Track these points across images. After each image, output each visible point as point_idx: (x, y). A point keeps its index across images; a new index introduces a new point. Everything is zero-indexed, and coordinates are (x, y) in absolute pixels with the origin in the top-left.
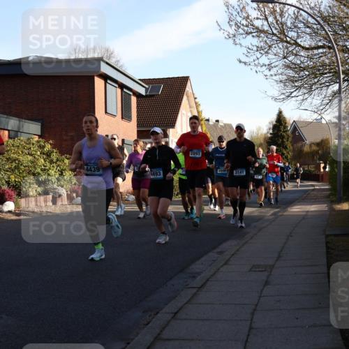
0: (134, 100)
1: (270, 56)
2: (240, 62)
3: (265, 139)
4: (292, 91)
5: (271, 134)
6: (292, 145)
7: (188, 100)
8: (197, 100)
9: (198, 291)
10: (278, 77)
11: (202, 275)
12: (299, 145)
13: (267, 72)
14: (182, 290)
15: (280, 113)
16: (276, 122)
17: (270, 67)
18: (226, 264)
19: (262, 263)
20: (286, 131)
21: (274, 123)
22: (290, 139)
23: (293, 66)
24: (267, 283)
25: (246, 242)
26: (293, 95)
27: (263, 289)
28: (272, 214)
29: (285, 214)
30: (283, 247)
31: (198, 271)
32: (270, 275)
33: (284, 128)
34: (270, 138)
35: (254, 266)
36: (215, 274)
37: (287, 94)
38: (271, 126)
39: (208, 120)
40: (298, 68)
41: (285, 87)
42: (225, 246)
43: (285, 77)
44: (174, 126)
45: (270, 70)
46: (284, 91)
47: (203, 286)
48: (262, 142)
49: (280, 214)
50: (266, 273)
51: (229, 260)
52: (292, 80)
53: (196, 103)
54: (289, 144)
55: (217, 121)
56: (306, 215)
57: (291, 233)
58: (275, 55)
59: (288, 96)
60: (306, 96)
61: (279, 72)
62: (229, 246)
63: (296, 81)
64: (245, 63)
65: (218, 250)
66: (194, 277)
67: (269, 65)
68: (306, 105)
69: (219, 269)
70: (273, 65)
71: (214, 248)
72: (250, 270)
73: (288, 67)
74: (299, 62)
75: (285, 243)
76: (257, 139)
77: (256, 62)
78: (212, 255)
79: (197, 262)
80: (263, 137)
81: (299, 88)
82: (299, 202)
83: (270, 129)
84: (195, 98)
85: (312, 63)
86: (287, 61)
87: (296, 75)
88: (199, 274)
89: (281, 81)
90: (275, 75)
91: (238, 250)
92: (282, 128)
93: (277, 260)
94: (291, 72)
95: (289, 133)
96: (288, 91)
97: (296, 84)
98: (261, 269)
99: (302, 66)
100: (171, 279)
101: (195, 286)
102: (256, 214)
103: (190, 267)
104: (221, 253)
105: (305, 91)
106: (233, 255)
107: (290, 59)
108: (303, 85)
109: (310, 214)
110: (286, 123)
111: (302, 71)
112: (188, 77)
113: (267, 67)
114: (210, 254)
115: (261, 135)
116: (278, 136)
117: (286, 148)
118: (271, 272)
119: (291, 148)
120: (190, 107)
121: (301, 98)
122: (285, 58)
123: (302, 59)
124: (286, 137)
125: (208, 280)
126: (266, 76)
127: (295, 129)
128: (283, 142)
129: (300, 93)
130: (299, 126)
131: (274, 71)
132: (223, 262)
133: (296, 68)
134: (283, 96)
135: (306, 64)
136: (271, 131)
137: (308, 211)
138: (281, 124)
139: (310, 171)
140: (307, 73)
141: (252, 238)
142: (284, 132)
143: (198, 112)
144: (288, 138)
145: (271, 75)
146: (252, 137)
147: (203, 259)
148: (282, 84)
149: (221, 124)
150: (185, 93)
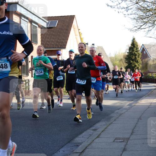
0: (39, 30)
1: (127, 2)
2: (108, 6)
3: (124, 56)
4: (141, 25)
5: (128, 53)
6: (142, 60)
7: (74, 30)
8: (79, 31)
9: (80, 155)
10: (132, 15)
11: (83, 144)
12: (146, 60)
13: (126, 13)
14: (70, 154)
15: (134, 39)
16: (131, 45)
17: (127, 9)
18: (98, 137)
19: (122, 137)
20: (138, 51)
21: (130, 46)
22: (140, 56)
23: (142, 9)
24: (124, 150)
25: (112, 123)
26: (142, 27)
27: (122, 154)
28: (129, 105)
29: (137, 104)
30: (135, 126)
31: (80, 141)
32: (127, 144)
33: (136, 49)
34: (127, 56)
35: (116, 139)
36: (91, 143)
37: (138, 27)
38: (128, 48)
39: (87, 44)
40: (146, 10)
41: (137, 22)
42: (98, 125)
43: (137, 16)
44: (65, 47)
45: (127, 11)
46: (137, 25)
47: (83, 152)
48: (122, 58)
49: (133, 105)
50: (124, 143)
51: (100, 134)
52: (141, 18)
53: (79, 33)
54: (139, 60)
55: (93, 44)
56: (150, 105)
57: (140, 117)
58: (131, 1)
59: (139, 28)
60: (151, 28)
61: (134, 12)
62: (100, 125)
63: (144, 18)
64: (111, 7)
65: (93, 128)
66: (78, 146)
67: (127, 8)
68: (150, 34)
69: (93, 141)
70: (129, 8)
71: (91, 127)
72: (114, 141)
73: (139, 9)
74: (146, 6)
75: (137, 124)
76: (119, 56)
77: (118, 6)
78: (90, 131)
79: (80, 136)
80: (123, 55)
81: (146, 23)
82: (146, 97)
83: (127, 50)
84: (79, 30)
85: (155, 7)
86: (138, 5)
87: (145, 15)
88: (81, 144)
89: (134, 19)
90: (131, 14)
91: (106, 128)
92: (135, 49)
93: (131, 135)
94: (141, 12)
95: (140, 52)
96: (139, 25)
97: (144, 21)
98: (120, 141)
99: (148, 8)
100: (62, 147)
101: (78, 152)
102: (118, 105)
103: (75, 139)
104: (95, 130)
105: (150, 25)
106: (103, 131)
107: (140, 4)
108: (149, 21)
109: (152, 104)
110: (137, 46)
111: (148, 11)
112: (74, 16)
113: (125, 9)
114: (88, 131)
115: (121, 53)
116: (132, 54)
117: (137, 62)
118: (127, 143)
119: (141, 62)
120: (76, 35)
121: (147, 29)
122: (137, 3)
123: (148, 4)
124: (138, 55)
125: (86, 148)
126: (125, 15)
127: (143, 50)
128: (135, 58)
129: (147, 26)
130: (146, 48)
131: (130, 12)
132: (96, 136)
133: (144, 10)
134: (136, 28)
135: (151, 7)
136: (128, 51)
137: (151, 103)
138: (134, 47)
139: (153, 77)
140: (151, 13)
141: (115, 120)
142: (136, 51)
143: (81, 39)
144: (139, 56)
145: (128, 15)
146: (115, 54)
147: (83, 134)
148: (135, 21)
149: (95, 46)
150: (72, 26)
